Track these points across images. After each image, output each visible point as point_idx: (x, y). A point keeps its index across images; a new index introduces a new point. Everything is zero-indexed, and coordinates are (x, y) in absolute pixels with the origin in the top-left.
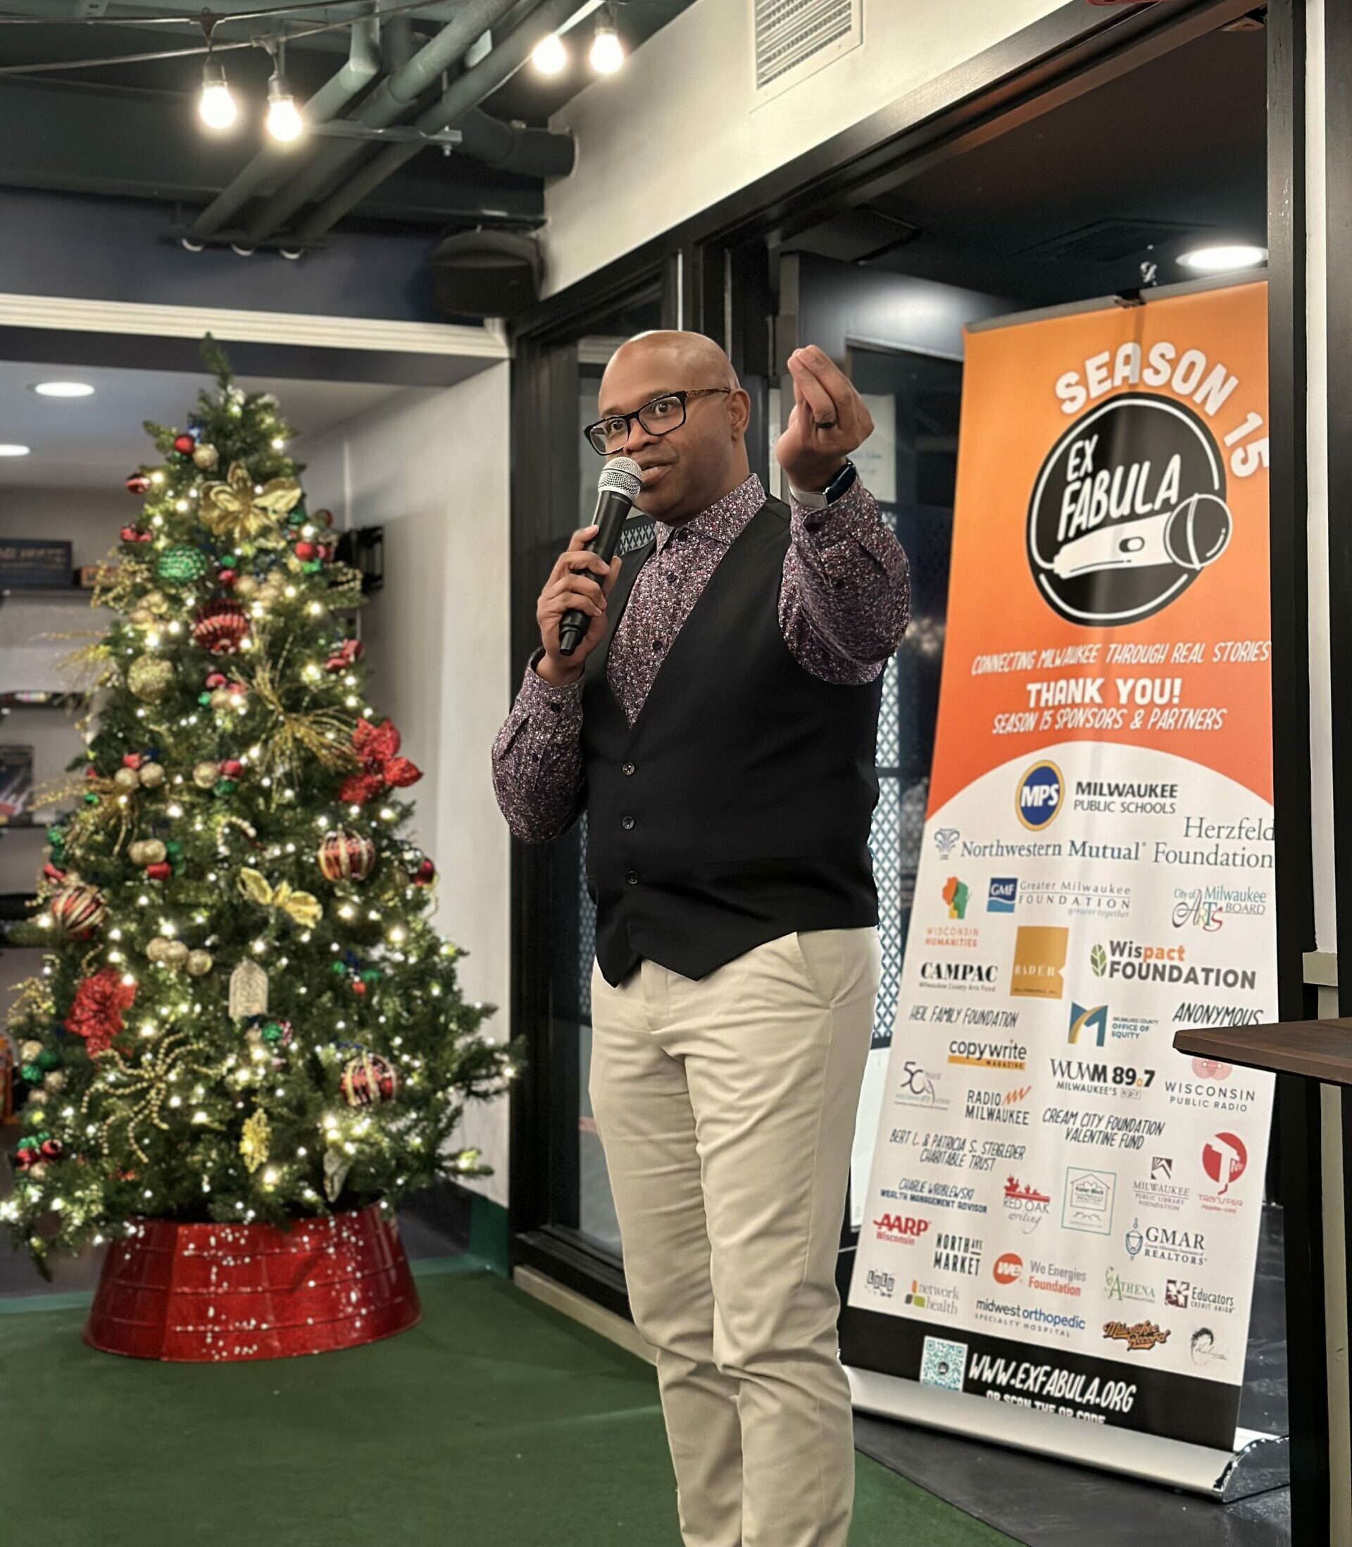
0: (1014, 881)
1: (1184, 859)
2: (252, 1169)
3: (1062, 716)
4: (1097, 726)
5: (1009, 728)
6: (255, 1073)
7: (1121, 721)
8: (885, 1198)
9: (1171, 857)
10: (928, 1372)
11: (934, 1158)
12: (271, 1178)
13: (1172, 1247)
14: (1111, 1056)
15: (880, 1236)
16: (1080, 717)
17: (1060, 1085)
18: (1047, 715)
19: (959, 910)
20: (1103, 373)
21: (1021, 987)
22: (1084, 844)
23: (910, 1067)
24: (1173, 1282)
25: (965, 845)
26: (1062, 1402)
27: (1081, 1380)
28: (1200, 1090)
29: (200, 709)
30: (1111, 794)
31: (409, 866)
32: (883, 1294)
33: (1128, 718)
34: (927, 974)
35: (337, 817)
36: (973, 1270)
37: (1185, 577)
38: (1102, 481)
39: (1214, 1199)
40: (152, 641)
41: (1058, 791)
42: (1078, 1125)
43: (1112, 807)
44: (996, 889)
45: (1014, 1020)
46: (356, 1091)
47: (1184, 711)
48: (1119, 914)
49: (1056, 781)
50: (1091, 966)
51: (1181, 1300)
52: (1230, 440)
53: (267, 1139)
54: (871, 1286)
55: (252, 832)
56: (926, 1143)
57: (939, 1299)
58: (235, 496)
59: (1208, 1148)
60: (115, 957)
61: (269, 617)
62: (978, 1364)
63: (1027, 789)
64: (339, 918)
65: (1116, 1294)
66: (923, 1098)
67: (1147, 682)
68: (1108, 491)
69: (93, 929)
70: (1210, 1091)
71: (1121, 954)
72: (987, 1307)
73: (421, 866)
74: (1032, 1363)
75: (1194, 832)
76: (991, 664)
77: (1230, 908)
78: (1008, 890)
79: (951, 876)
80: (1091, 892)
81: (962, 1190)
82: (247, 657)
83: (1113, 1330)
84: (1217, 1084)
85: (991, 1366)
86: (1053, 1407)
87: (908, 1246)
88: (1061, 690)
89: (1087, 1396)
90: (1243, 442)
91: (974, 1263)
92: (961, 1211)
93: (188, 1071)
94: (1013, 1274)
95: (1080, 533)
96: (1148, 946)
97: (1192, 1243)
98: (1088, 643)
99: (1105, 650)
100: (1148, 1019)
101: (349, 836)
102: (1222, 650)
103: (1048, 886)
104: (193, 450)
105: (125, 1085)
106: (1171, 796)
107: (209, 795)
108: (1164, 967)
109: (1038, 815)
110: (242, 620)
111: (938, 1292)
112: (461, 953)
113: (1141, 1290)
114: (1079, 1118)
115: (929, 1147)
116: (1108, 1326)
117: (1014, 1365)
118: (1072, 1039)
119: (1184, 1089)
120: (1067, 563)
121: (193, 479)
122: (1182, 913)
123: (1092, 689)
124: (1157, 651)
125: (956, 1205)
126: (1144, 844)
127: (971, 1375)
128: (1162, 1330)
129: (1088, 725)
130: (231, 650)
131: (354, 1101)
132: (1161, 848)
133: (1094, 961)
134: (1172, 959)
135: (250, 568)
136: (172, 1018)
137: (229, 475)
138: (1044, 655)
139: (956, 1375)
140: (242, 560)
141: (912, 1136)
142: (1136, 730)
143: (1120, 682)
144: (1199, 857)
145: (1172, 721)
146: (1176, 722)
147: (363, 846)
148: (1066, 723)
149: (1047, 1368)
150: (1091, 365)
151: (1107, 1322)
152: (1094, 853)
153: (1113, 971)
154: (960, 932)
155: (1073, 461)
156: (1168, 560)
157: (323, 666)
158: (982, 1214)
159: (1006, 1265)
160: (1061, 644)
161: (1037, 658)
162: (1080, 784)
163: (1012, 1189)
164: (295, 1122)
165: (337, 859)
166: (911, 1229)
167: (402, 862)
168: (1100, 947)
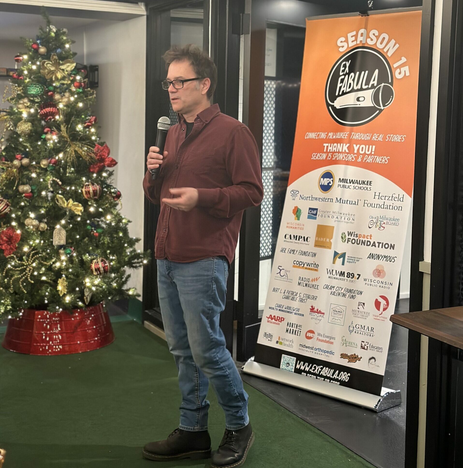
0: (317, 209)
1: (373, 206)
2: (61, 295)
3: (335, 155)
4: (346, 160)
5: (317, 158)
6: (62, 264)
7: (354, 159)
8: (270, 309)
9: (369, 205)
10: (283, 365)
11: (287, 298)
12: (68, 299)
13: (363, 331)
14: (346, 269)
15: (268, 321)
16: (341, 157)
17: (329, 277)
18: (330, 155)
19: (298, 218)
20: (354, 38)
21: (318, 244)
22: (341, 199)
23: (280, 268)
24: (363, 342)
25: (301, 196)
26: (326, 377)
27: (332, 371)
28: (375, 281)
29: (42, 140)
30: (350, 183)
31: (113, 194)
32: (269, 340)
33: (357, 158)
34: (286, 238)
35: (89, 178)
36: (299, 334)
37: (378, 111)
38: (352, 76)
39: (378, 316)
40: (25, 115)
41: (332, 181)
42: (335, 290)
43: (350, 187)
44: (311, 211)
45: (315, 255)
46: (96, 270)
47: (376, 157)
48: (351, 222)
49: (332, 178)
50: (341, 239)
51: (366, 347)
52: (395, 65)
53: (66, 286)
54: (265, 337)
55: (60, 183)
56: (284, 293)
57: (287, 343)
58: (53, 65)
59: (377, 300)
60: (14, 224)
61: (65, 108)
62: (299, 364)
63: (322, 179)
64: (90, 211)
65: (345, 345)
66: (284, 278)
67: (364, 146)
68: (353, 80)
69: (6, 213)
70: (378, 282)
71: (351, 236)
72: (303, 346)
73: (117, 194)
74: (317, 365)
75: (377, 197)
76: (312, 135)
77: (387, 223)
78: (315, 212)
79: (296, 206)
80: (342, 215)
81: (296, 309)
82: (58, 122)
83: (343, 356)
84: (381, 280)
85: (304, 365)
86: (323, 379)
87: (277, 325)
88: (335, 146)
89: (334, 376)
90: (400, 67)
91: (299, 332)
92: (295, 315)
93: (40, 263)
94: (312, 336)
95: (344, 94)
96: (360, 234)
97: (370, 330)
98: (345, 132)
99: (350, 135)
100: (359, 257)
101: (93, 184)
102: (389, 137)
103: (328, 212)
104: (39, 48)
105: (19, 267)
106: (370, 185)
107: (46, 170)
108: (365, 241)
109: (326, 188)
110: (56, 109)
111: (287, 340)
112: (129, 221)
113: (353, 344)
114: (335, 288)
115: (285, 294)
116: (342, 354)
117: (311, 365)
118: (334, 263)
119: (370, 281)
120: (339, 103)
121: (38, 59)
122: (372, 224)
123: (345, 148)
124: (368, 136)
125: (294, 313)
126: (360, 200)
127: (297, 367)
128: (359, 357)
129: (343, 159)
130: (53, 120)
131: (95, 273)
132: (366, 202)
133: (342, 238)
134: (368, 238)
135: (58, 90)
136: (34, 245)
137: (51, 58)
138: (329, 134)
139: (292, 367)
140: (55, 87)
141: (280, 290)
142: (359, 162)
143: (355, 145)
144: (378, 205)
145: (371, 160)
146: (373, 160)
147: (98, 187)
148: (336, 158)
149: (322, 367)
150: (349, 35)
151: (342, 353)
152: (344, 202)
153: (348, 241)
154: (298, 225)
155: (342, 69)
156: (373, 105)
157: (83, 125)
158: (302, 317)
159: (310, 333)
160: (336, 131)
161: (327, 135)
162: (340, 179)
163: (312, 309)
164: (76, 280)
165: (89, 192)
166: (279, 320)
167: (111, 193)
168: (344, 233)
